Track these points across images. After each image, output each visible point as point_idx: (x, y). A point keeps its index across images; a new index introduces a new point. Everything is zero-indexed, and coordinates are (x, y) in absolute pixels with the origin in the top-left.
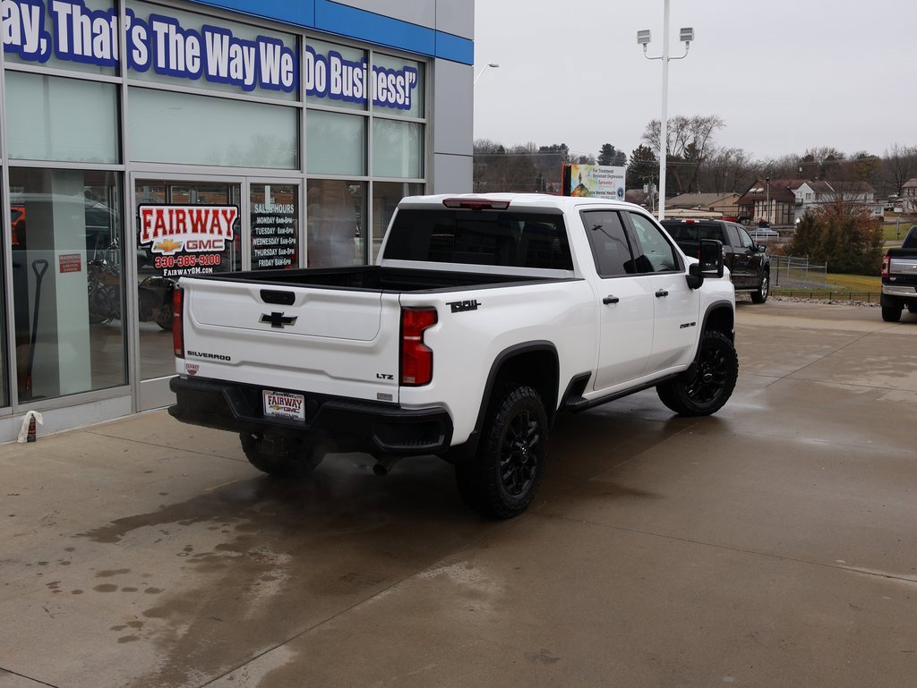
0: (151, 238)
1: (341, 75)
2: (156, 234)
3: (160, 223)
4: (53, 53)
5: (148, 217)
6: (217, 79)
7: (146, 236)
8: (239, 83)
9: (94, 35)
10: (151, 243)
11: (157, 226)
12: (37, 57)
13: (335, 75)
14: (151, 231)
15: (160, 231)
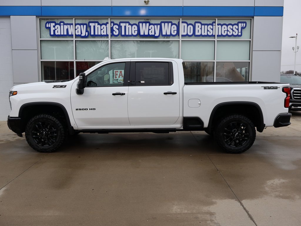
0: (118, 78)
1: (201, 29)
2: (119, 77)
3: (121, 74)
4: (89, 35)
5: (117, 73)
6: (144, 36)
7: (116, 77)
8: (153, 36)
9: (101, 30)
10: (118, 79)
11: (120, 75)
12: (85, 37)
13: (197, 29)
14: (117, 76)
15: (121, 76)
